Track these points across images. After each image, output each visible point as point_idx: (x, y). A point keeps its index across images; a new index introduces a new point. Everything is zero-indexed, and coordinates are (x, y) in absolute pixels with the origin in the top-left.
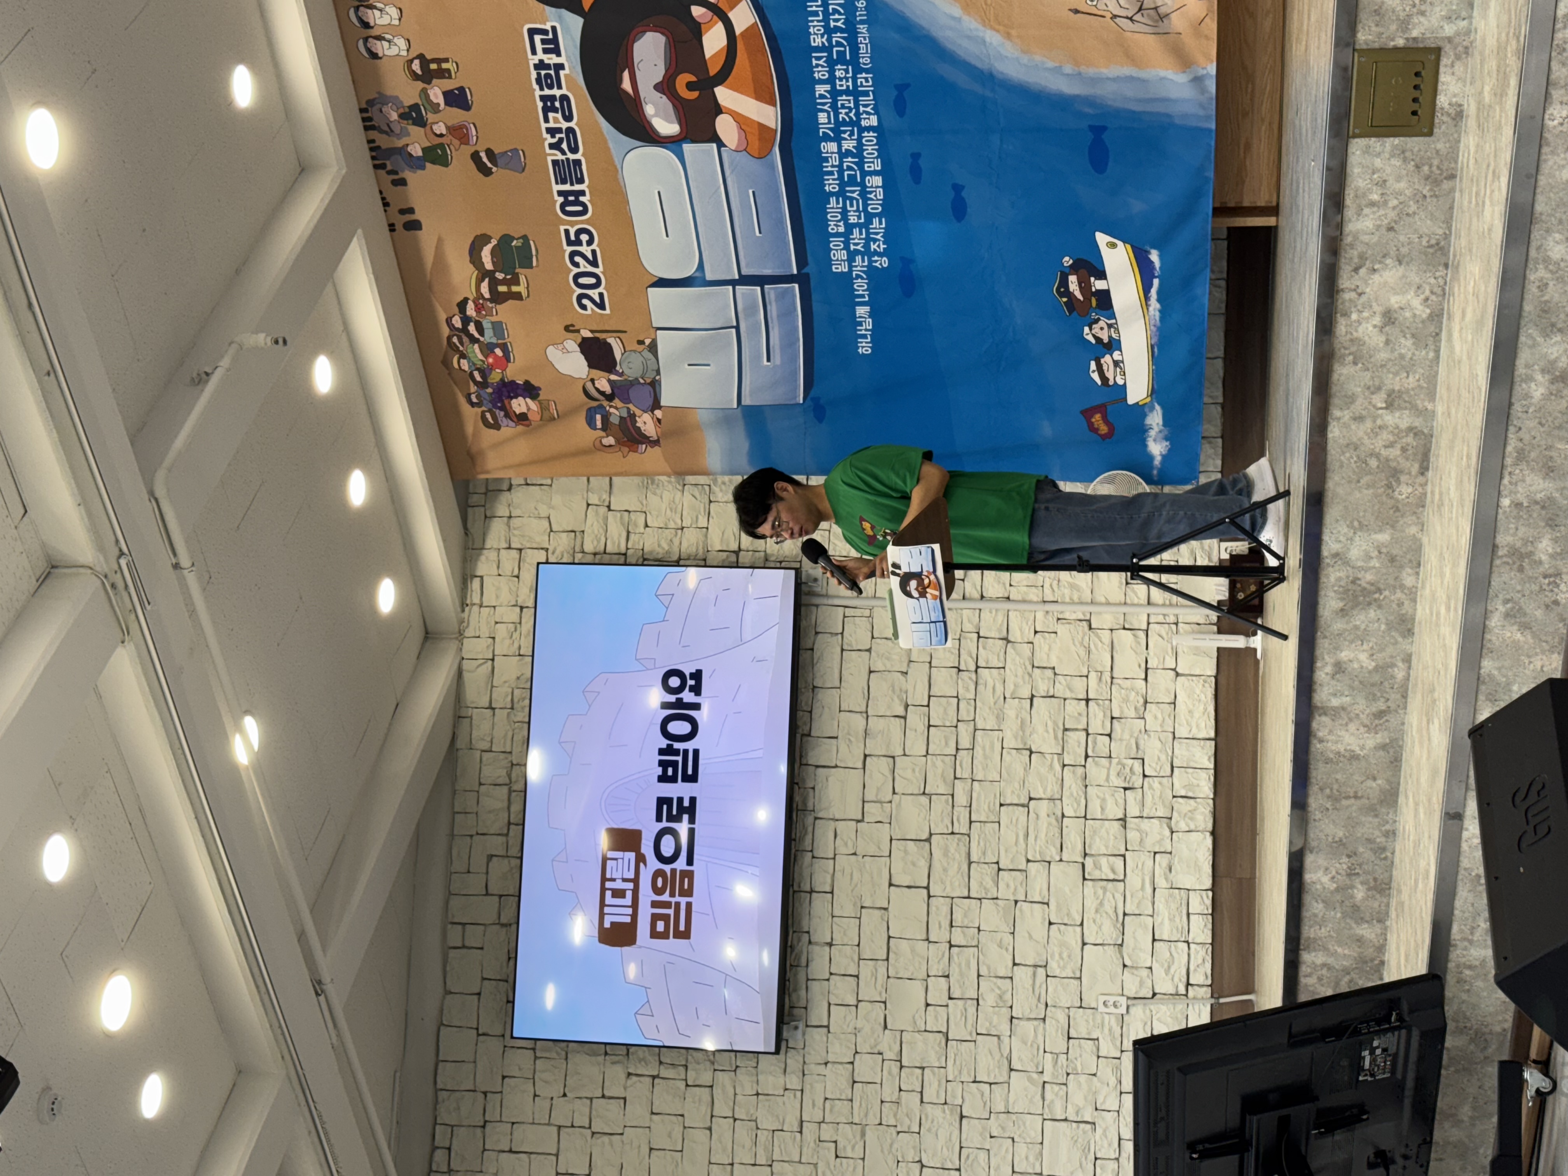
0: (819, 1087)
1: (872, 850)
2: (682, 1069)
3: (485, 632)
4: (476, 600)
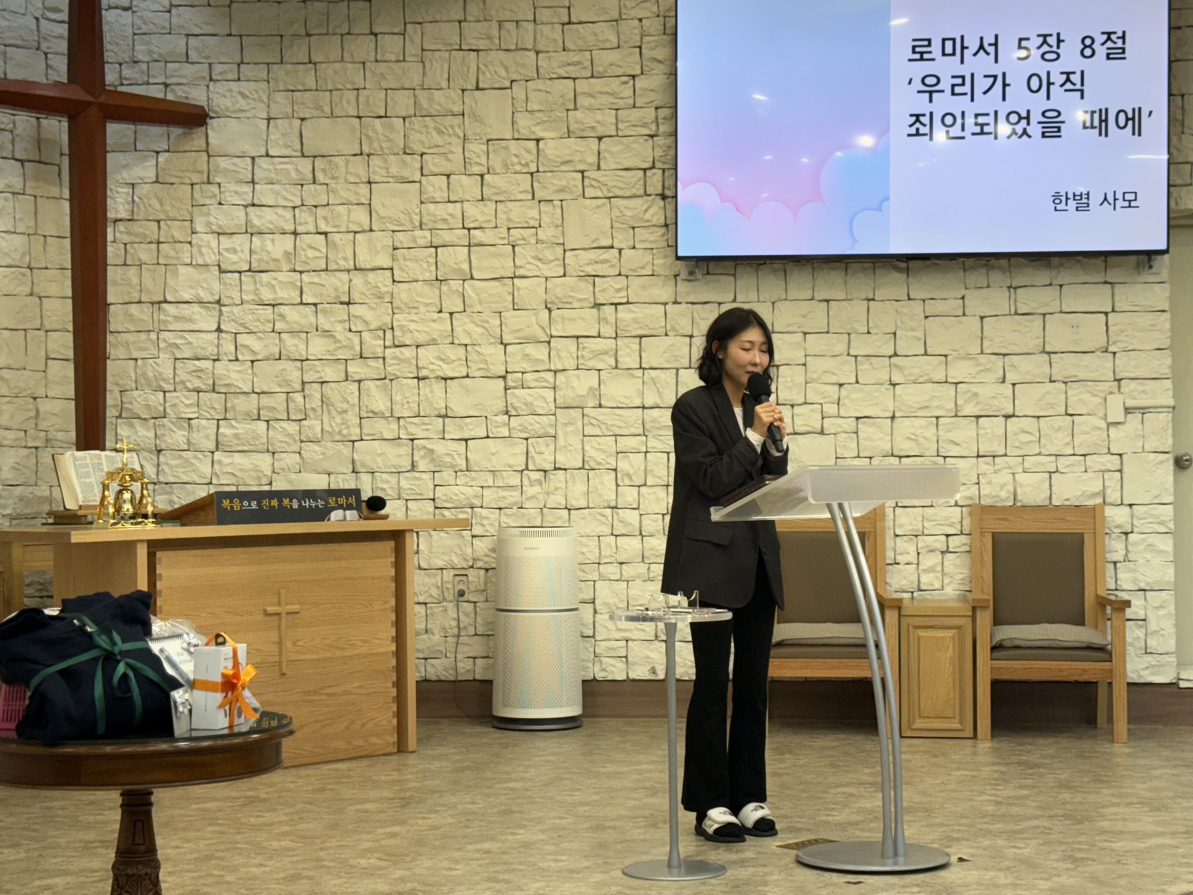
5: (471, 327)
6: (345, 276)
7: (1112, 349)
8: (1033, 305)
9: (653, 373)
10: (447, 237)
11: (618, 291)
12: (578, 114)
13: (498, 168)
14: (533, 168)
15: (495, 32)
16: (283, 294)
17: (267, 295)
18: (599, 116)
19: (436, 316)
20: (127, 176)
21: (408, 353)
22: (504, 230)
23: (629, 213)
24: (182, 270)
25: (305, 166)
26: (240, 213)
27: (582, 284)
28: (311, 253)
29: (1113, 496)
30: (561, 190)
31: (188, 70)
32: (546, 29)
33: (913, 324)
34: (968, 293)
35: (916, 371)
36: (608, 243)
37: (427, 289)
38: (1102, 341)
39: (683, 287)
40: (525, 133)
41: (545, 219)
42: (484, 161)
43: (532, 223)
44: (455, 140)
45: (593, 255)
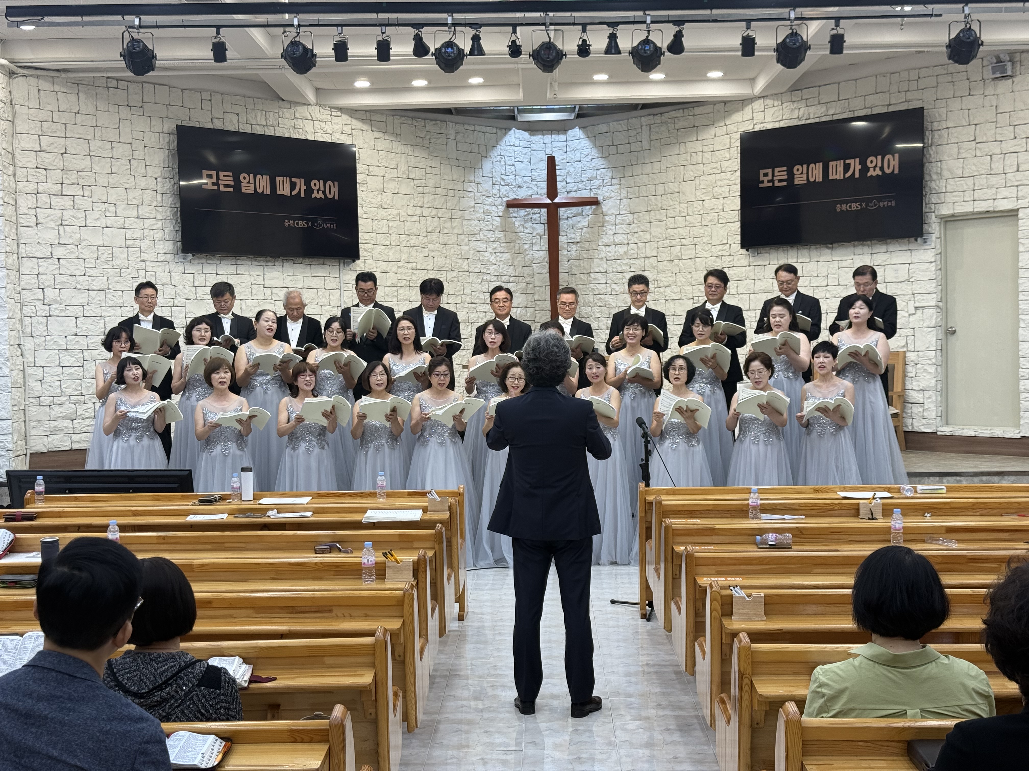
0: (160, 269)
1: (254, 292)
2: (161, 204)
3: (323, 117)
4: (334, 114)
5: (682, 278)
6: (643, 260)
7: (911, 280)
8: (880, 261)
9: (741, 296)
10: (674, 243)
11: (730, 261)
12: (716, 189)
13: (691, 213)
14: (701, 212)
15: (689, 158)
16: (624, 268)
17: (620, 269)
18: (723, 189)
19: (670, 274)
20: (580, 225)
21: (662, 290)
22: (692, 239)
23: (733, 229)
24: (595, 260)
25: (630, 217)
26: (611, 237)
27: (718, 260)
28: (632, 252)
29: (911, 347)
30: (711, 221)
31: (597, 183)
32: (706, 154)
33: (834, 272)
34: (855, 257)
35: (835, 292)
36: (725, 242)
37: (668, 264)
38: (906, 277)
39: (752, 259)
40: (699, 199)
41: (706, 234)
42: (686, 211)
43: (701, 235)
44: (676, 203)
45: (721, 247)
